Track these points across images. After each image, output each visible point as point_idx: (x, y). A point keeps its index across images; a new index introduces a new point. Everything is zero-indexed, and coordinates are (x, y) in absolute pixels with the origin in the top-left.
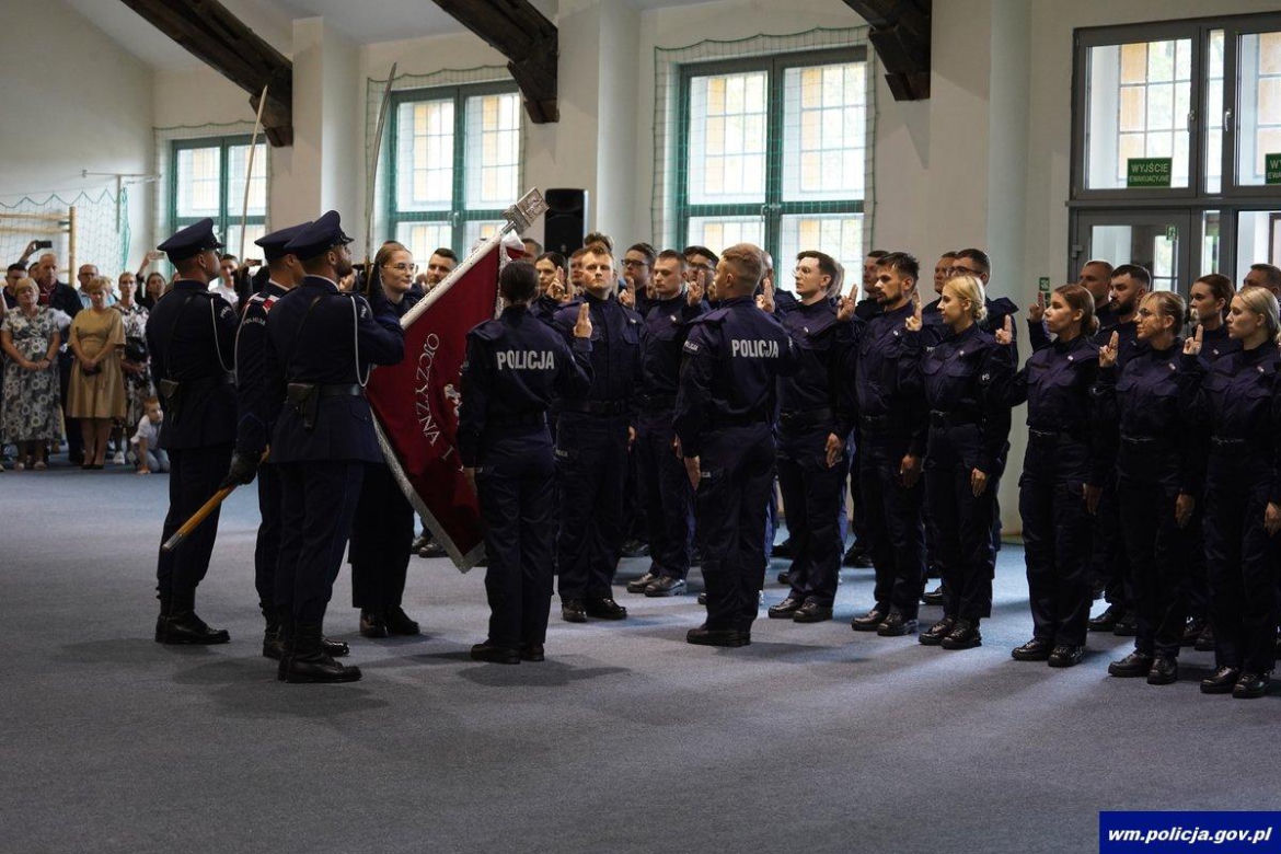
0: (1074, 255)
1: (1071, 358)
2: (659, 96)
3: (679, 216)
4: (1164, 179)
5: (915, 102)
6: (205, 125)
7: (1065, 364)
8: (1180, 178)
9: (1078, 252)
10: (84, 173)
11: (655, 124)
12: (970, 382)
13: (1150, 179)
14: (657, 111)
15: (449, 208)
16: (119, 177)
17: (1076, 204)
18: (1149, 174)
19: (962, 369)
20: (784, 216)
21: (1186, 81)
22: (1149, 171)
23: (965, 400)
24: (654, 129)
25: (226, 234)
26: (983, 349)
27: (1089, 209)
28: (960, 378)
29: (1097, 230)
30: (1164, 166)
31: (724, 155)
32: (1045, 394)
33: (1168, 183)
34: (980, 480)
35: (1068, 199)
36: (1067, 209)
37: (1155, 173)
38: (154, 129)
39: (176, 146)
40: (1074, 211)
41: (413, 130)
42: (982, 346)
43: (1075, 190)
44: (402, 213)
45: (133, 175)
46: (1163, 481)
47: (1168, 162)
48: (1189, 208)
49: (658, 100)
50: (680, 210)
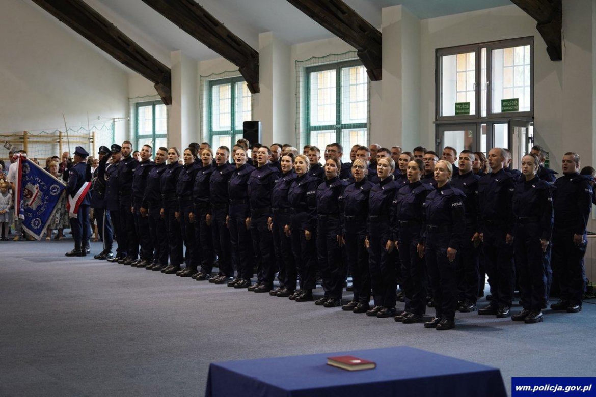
0: (437, 144)
1: (331, 186)
2: (298, 81)
3: (307, 131)
4: (467, 111)
5: (378, 81)
6: (145, 97)
7: (329, 189)
8: (472, 111)
9: (439, 143)
10: (99, 118)
11: (296, 92)
12: (302, 196)
13: (463, 111)
14: (297, 87)
15: (230, 129)
16: (114, 119)
17: (438, 122)
18: (462, 109)
19: (300, 190)
20: (343, 130)
21: (473, 70)
22: (462, 107)
23: (301, 203)
24: (296, 95)
25: (155, 142)
26: (307, 182)
27: (443, 124)
28: (299, 194)
29: (446, 133)
30: (467, 106)
31: (324, 105)
32: (322, 200)
33: (469, 113)
34: (307, 234)
35: (434, 120)
36: (434, 125)
37: (465, 109)
38: (129, 98)
39: (138, 105)
40: (437, 126)
41: (219, 96)
42: (307, 181)
43: (437, 117)
44: (214, 132)
45: (118, 118)
46: (359, 233)
47: (468, 104)
48: (475, 123)
49: (297, 82)
50: (307, 128)
